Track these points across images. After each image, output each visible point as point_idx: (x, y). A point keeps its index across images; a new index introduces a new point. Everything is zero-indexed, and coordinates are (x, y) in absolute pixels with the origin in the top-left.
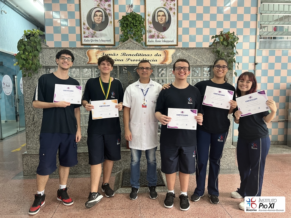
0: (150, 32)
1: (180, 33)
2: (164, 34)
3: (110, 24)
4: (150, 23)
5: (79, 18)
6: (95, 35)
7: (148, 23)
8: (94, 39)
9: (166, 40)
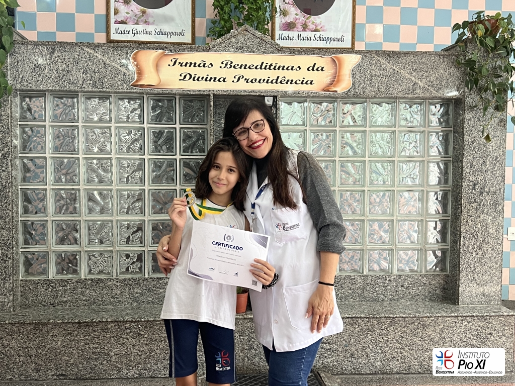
0: (285, 14)
2: (321, 19)
6: (145, 17)
8: (141, 28)
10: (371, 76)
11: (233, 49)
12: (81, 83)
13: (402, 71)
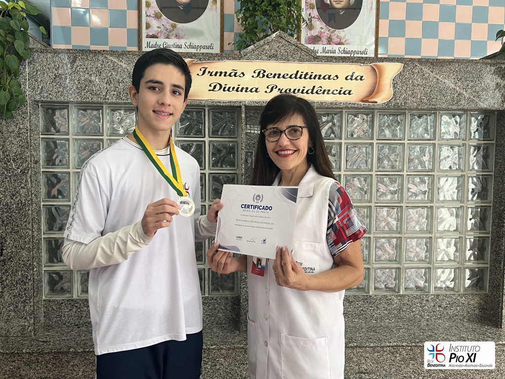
0: (310, 27)
1: (383, 33)
2: (346, 33)
3: (212, 7)
4: (312, 7)
6: (176, 32)
7: (306, 6)
8: (170, 42)
10: (413, 85)
11: (266, 58)
12: (104, 94)
13: (446, 81)
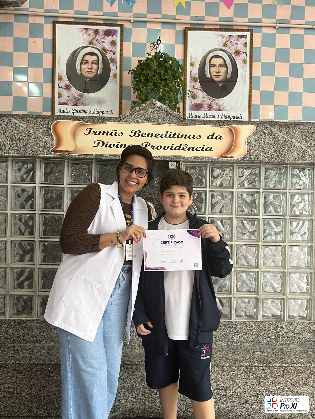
0: (194, 97)
1: (256, 101)
2: (224, 101)
3: (112, 80)
4: (195, 80)
5: (50, 66)
6: (82, 100)
7: (191, 79)
8: (78, 108)
9: (226, 113)
11: (141, 120)
12: (7, 149)
13: (293, 140)
